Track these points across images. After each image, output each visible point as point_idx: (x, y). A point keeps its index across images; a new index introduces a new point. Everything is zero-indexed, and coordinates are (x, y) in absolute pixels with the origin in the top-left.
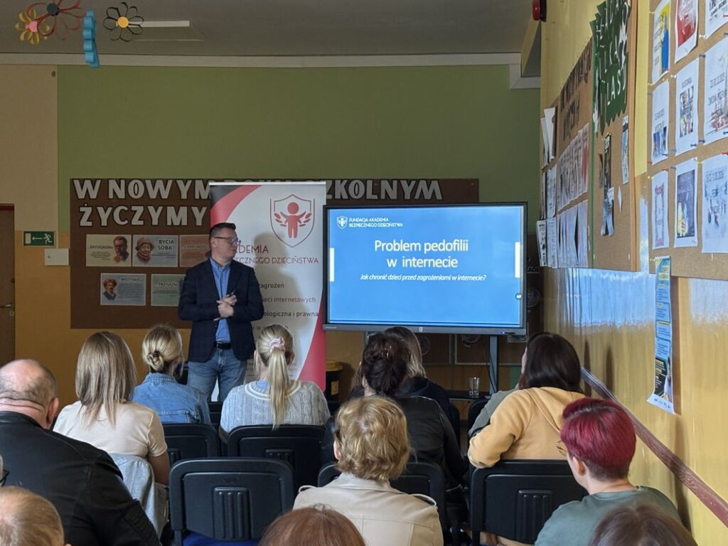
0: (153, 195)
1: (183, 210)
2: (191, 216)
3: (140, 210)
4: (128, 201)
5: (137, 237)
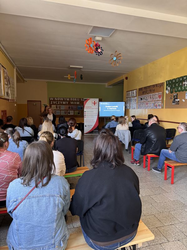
0: (61, 100)
1: (65, 102)
2: (66, 103)
3: (59, 102)
4: (57, 101)
5: (59, 106)
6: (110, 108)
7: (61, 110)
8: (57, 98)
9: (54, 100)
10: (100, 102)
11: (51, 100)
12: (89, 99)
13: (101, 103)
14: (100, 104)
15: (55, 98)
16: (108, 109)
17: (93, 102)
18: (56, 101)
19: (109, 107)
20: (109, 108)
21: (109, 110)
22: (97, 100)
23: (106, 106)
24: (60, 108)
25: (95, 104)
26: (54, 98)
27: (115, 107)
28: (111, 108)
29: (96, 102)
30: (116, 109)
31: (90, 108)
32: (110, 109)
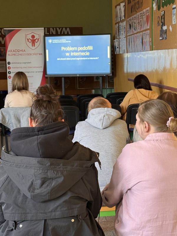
10: (47, 38)
12: (19, 30)
13: (50, 40)
14: (48, 43)
16: (68, 54)
17: (30, 37)
19: (71, 49)
20: (70, 52)
21: (70, 57)
23: (63, 48)
25: (33, 42)
27: (84, 48)
28: (77, 51)
29: (36, 37)
30: (88, 54)
31: (21, 52)
32: (72, 54)
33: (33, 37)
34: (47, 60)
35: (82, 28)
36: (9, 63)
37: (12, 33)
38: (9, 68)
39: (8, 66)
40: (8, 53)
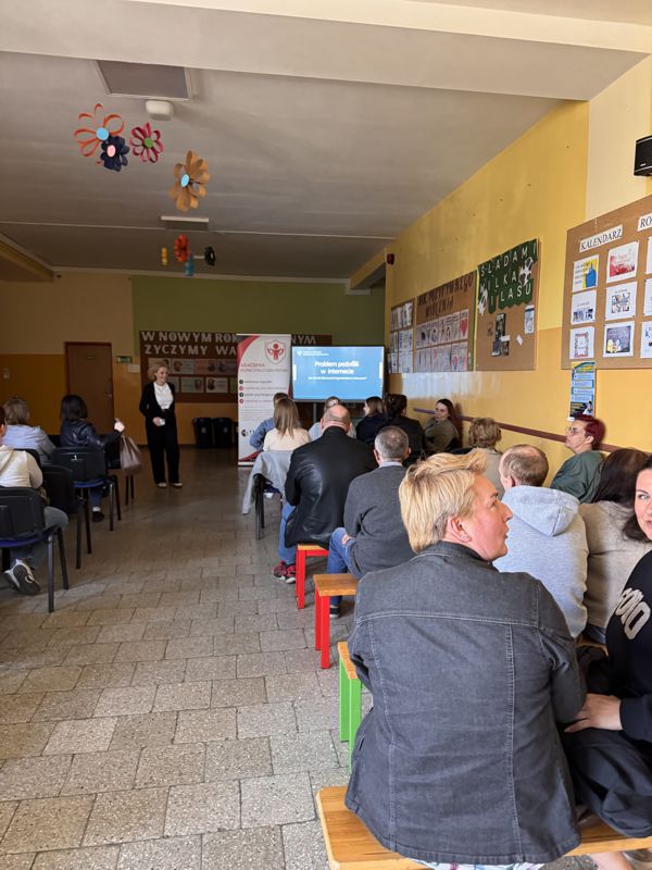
0: (181, 340)
2: (200, 350)
6: (332, 368)
7: (180, 376)
8: (169, 333)
9: (156, 341)
10: (294, 348)
11: (145, 339)
12: (257, 337)
13: (299, 351)
14: (297, 355)
15: (161, 334)
16: (323, 372)
17: (271, 346)
18: (163, 342)
19: (329, 364)
20: (326, 368)
21: (327, 375)
22: (284, 340)
23: (317, 363)
24: (178, 370)
25: (276, 353)
26: (157, 333)
27: (347, 364)
28: (336, 368)
29: (281, 346)
30: (352, 372)
31: (258, 368)
32: (329, 371)
33: (276, 346)
34: (295, 378)
35: (331, 337)
36: (241, 382)
37: (247, 341)
38: (242, 388)
39: (239, 385)
40: (240, 368)
